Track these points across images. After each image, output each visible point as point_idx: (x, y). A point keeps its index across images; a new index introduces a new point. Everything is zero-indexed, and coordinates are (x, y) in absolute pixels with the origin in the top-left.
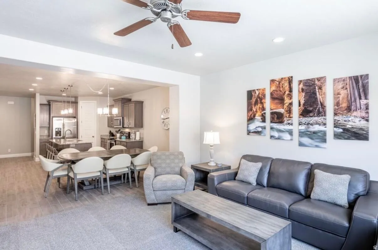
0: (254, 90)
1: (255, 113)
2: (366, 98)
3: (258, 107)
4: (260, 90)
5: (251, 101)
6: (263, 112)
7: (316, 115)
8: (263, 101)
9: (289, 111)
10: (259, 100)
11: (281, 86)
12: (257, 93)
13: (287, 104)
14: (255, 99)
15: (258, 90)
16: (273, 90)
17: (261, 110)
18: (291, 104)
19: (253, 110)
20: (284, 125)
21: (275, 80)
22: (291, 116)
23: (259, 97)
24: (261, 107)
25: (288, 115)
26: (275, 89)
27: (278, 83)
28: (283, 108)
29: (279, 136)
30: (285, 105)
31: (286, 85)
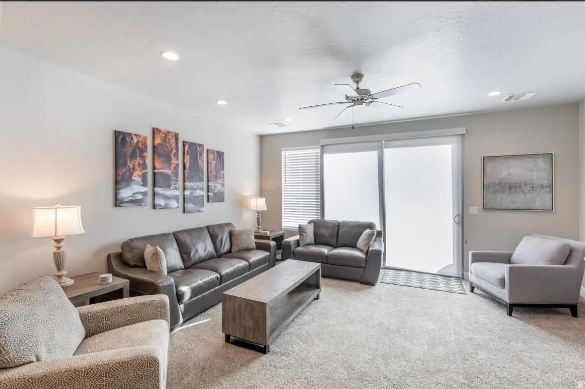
0: (130, 134)
1: (132, 171)
2: (224, 170)
3: (137, 163)
4: (139, 136)
5: (125, 150)
6: (144, 171)
7: (198, 180)
8: (144, 155)
9: (176, 174)
10: (138, 151)
11: (167, 140)
12: (135, 140)
13: (174, 165)
14: (132, 148)
15: (136, 135)
16: (159, 144)
17: (141, 167)
18: (177, 165)
19: (129, 167)
20: (171, 190)
21: (161, 131)
22: (178, 179)
23: (139, 148)
24: (141, 162)
25: (175, 178)
26: (161, 142)
27: (164, 136)
28: (170, 169)
29: (166, 204)
30: (172, 166)
31: (172, 141)
